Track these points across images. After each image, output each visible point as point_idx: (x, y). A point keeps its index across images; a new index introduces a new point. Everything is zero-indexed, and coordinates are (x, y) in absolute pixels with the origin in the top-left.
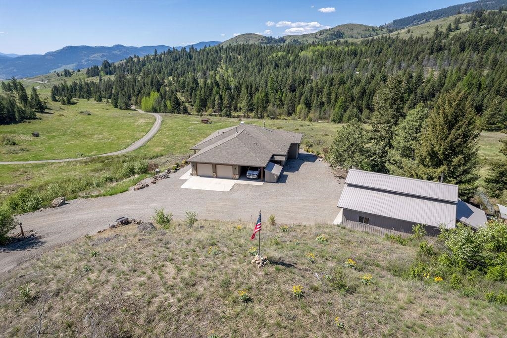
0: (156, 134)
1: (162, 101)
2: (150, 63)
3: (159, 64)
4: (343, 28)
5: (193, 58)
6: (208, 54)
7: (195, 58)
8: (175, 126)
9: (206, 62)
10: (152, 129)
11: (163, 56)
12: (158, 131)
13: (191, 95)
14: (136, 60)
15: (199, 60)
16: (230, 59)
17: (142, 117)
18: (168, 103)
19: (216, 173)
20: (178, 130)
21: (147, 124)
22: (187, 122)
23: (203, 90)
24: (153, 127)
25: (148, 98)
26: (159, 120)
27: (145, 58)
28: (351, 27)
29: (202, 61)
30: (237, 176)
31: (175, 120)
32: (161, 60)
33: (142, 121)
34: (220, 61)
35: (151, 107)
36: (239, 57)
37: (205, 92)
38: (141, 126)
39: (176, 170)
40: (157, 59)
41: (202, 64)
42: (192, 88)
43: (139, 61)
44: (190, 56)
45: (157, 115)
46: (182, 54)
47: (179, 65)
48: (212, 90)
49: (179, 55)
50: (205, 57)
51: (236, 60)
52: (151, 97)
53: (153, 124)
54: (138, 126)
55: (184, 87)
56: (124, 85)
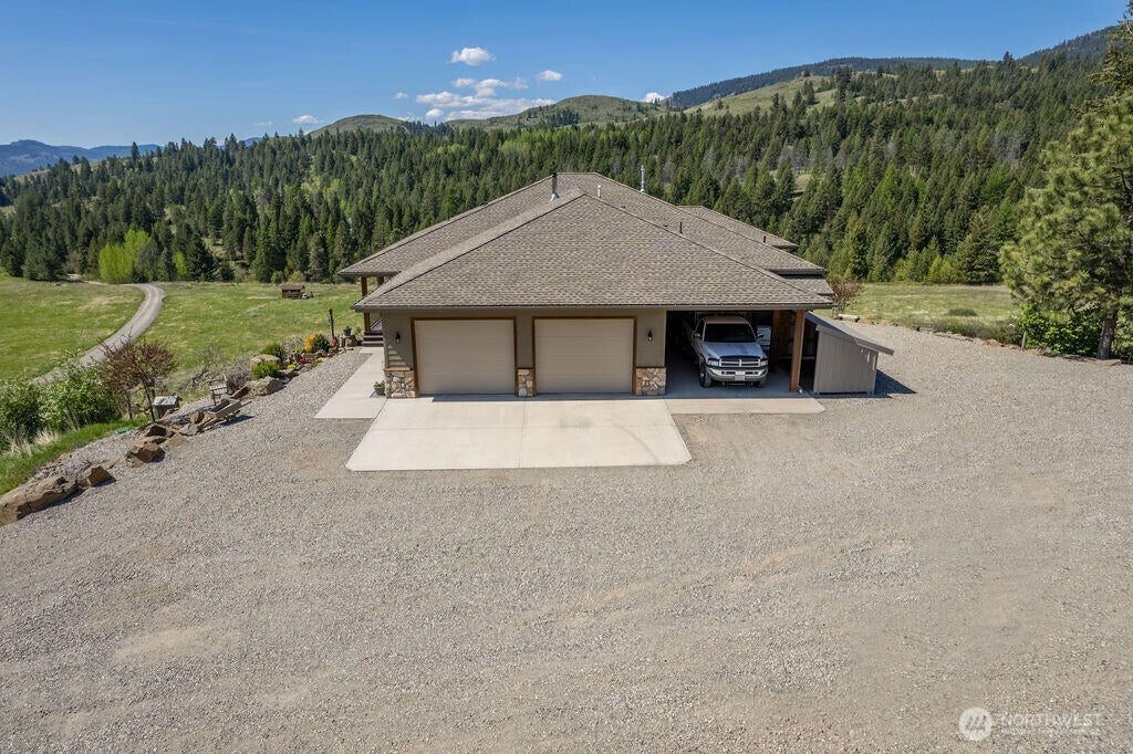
0: (147, 330)
1: (159, 254)
2: (121, 174)
3: (145, 176)
4: (575, 105)
5: (237, 164)
6: (274, 152)
7: (241, 163)
8: (203, 309)
9: (272, 170)
10: (133, 320)
11: (155, 160)
12: (153, 323)
13: (240, 240)
14: (79, 170)
15: (252, 167)
16: (333, 162)
17: (99, 293)
18: (179, 259)
19: (533, 369)
20: (216, 318)
21: (119, 309)
22: (241, 298)
23: (273, 224)
24: (138, 314)
25: (117, 247)
26: (154, 296)
27: (104, 163)
28: (595, 103)
29: (261, 169)
30: (659, 377)
31: (203, 295)
32: (149, 167)
33: (100, 302)
34: (307, 166)
35: (128, 271)
36: (354, 158)
37: (279, 231)
38: (98, 315)
39: (278, 379)
40: (140, 166)
41: (262, 175)
42: (242, 222)
43: (87, 171)
44: (228, 157)
45: (148, 288)
46: (208, 154)
47: (202, 177)
48: (296, 225)
49: (200, 157)
50: (269, 160)
51: (347, 165)
52: (128, 244)
53: (136, 306)
54: (89, 313)
55: (218, 223)
56: (45, 223)
